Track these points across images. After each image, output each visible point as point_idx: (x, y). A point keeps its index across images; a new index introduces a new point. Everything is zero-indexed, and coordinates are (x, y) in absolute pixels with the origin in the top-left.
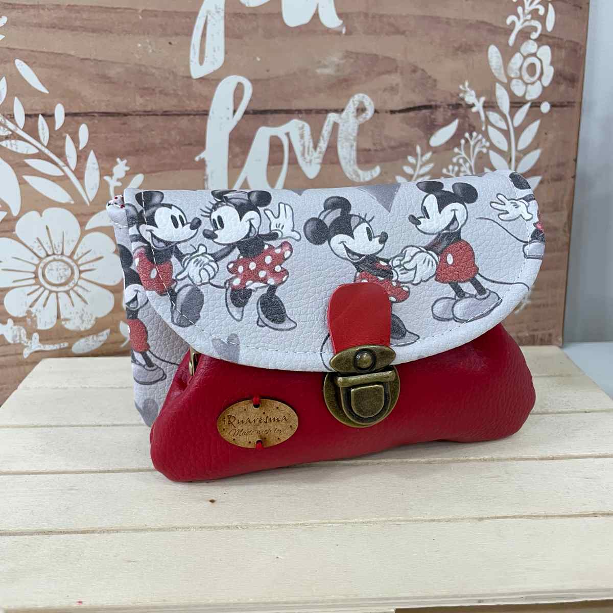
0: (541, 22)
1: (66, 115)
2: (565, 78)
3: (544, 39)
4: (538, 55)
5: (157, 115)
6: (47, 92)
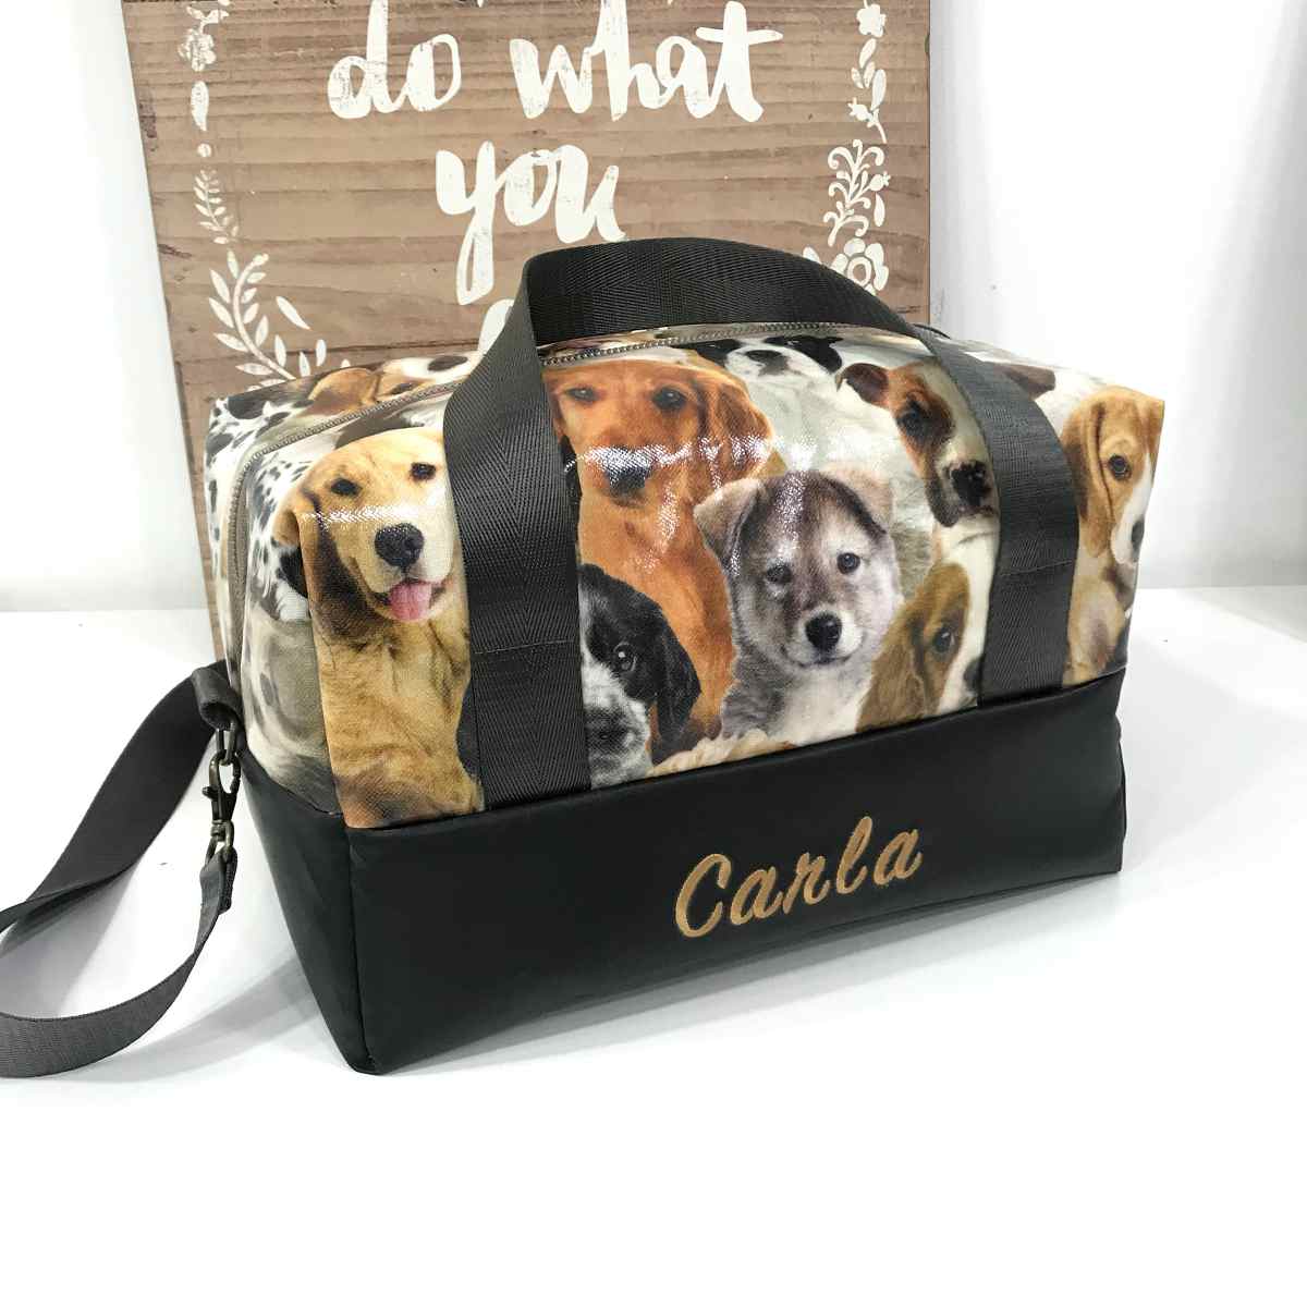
0: (868, 217)
1: (329, 350)
2: (904, 279)
3: (873, 237)
4: (867, 254)
5: (421, 346)
6: (308, 328)
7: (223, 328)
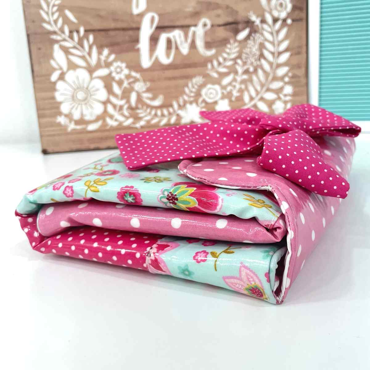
2: (298, 8)
5: (120, 30)
6: (77, 22)
7: (44, 21)
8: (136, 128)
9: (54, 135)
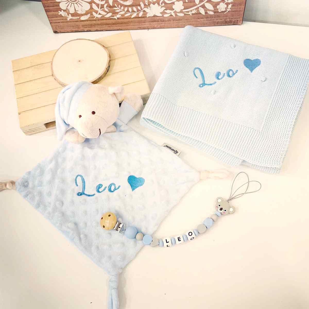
8: (115, 19)
9: (59, 22)
